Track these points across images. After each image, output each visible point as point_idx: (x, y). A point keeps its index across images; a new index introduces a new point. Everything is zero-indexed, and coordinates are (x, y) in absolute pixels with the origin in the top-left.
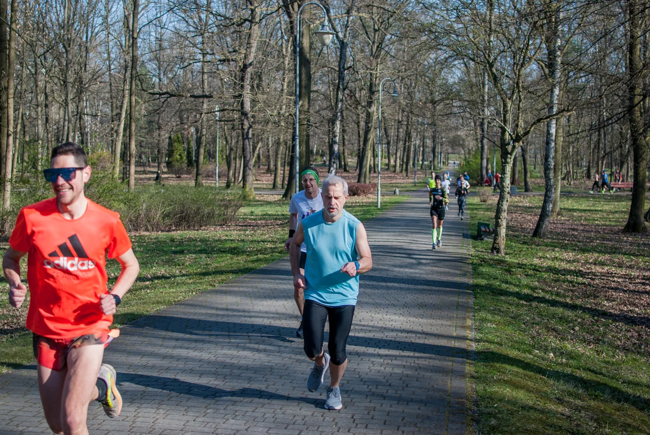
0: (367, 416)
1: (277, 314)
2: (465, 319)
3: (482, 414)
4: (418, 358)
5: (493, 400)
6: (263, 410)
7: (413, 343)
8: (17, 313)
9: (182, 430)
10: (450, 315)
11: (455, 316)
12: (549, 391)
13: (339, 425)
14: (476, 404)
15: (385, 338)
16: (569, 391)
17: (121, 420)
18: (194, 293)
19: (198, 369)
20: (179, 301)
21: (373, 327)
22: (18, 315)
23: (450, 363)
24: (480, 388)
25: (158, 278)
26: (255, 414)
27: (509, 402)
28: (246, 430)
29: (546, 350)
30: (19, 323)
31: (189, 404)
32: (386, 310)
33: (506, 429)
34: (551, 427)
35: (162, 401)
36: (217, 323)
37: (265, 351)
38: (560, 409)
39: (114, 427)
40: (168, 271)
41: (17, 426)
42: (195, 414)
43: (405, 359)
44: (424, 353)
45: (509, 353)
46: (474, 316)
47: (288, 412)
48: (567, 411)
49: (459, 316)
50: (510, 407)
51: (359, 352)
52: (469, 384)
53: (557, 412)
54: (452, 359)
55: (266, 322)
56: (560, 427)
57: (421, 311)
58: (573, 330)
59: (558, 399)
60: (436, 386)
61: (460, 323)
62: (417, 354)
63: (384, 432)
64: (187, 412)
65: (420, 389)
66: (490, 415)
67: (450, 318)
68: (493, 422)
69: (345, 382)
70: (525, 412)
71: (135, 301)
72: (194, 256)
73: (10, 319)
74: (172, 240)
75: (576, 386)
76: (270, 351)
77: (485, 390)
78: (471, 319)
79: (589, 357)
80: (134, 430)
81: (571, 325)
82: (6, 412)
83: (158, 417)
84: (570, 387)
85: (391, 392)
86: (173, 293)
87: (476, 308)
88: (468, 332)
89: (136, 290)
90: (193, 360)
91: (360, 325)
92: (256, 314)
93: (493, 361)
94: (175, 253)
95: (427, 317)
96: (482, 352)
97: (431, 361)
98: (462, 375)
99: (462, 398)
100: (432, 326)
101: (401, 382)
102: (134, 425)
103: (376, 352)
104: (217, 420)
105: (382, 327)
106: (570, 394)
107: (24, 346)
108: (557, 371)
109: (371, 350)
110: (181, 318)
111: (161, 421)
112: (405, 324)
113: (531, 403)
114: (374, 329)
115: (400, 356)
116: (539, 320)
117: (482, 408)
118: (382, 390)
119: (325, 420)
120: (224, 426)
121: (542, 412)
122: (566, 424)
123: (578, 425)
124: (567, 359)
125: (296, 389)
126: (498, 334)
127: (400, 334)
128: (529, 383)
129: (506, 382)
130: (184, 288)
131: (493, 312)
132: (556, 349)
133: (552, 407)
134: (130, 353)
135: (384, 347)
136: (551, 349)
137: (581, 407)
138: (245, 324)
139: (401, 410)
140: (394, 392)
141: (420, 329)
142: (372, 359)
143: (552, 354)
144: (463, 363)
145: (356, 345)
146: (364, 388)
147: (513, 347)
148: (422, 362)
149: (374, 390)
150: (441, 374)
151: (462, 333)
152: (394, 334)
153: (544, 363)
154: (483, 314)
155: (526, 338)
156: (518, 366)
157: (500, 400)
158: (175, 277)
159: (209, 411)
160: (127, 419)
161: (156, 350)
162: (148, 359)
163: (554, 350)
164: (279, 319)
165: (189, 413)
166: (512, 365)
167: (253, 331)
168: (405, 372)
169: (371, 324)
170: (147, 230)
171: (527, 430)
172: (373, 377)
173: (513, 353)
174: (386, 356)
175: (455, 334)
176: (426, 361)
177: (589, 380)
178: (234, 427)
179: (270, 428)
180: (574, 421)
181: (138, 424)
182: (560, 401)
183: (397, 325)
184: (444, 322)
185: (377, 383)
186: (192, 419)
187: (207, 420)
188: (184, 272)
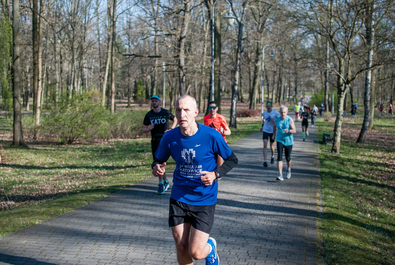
0: (256, 252)
2: (315, 193)
3: (327, 251)
4: (287, 216)
5: (333, 242)
7: (284, 208)
9: (144, 259)
10: (306, 190)
11: (310, 191)
12: (368, 238)
13: (239, 257)
14: (323, 245)
15: (267, 204)
16: (380, 238)
17: (107, 253)
19: (153, 222)
20: (141, 181)
21: (259, 197)
22: (45, 188)
23: (307, 220)
24: (325, 235)
25: (129, 167)
27: (343, 244)
29: (365, 212)
30: (45, 194)
31: (148, 243)
32: (267, 187)
33: (341, 260)
34: (369, 259)
35: (132, 241)
38: (375, 248)
39: (103, 257)
40: (134, 163)
41: (45, 256)
42: (152, 250)
43: (279, 217)
44: (291, 213)
45: (343, 214)
46: (321, 191)
48: (379, 250)
49: (312, 191)
50: (344, 247)
51: (251, 212)
52: (318, 233)
53: (373, 251)
54: (308, 217)
56: (375, 260)
57: (288, 188)
58: (382, 200)
59: (373, 242)
60: (298, 234)
61: (312, 195)
62: (286, 214)
63: (267, 261)
64: (147, 248)
65: (289, 235)
66: (331, 251)
67: (307, 192)
68: (334, 256)
69: (243, 231)
70: (353, 251)
71: (115, 181)
72: (150, 153)
73: (40, 191)
74: (137, 144)
75: (384, 235)
77: (328, 236)
78: (320, 193)
79: (392, 217)
80: (115, 259)
81: (381, 197)
82: (38, 247)
83: (130, 251)
84: (380, 235)
85: (271, 237)
86: (138, 176)
87: (323, 186)
88: (318, 201)
89: (116, 174)
90: (150, 217)
91: (252, 196)
93: (333, 219)
94: (139, 151)
95: (292, 192)
96: (327, 213)
97: (295, 218)
98: (314, 227)
99: (314, 241)
100: (296, 197)
101: (277, 231)
102: (115, 256)
103: (261, 213)
104: (166, 254)
105: (265, 198)
106: (381, 239)
107: (49, 208)
108: (372, 225)
109: (258, 212)
110: (143, 192)
111: (131, 254)
112: (279, 195)
113: (356, 245)
115: (276, 215)
116: (361, 193)
117: (326, 248)
118: (265, 236)
119: (231, 254)
120: (170, 257)
121: (363, 250)
122: (378, 258)
123: (386, 259)
124: (379, 218)
126: (336, 202)
127: (276, 202)
128: (355, 232)
129: (341, 232)
130: (144, 173)
131: (333, 189)
132: (371, 211)
133: (370, 247)
134: (112, 212)
135: (266, 210)
136: (369, 212)
137: (388, 247)
139: (277, 248)
140: (273, 237)
141: (288, 199)
142: (259, 217)
143: (369, 215)
144: (315, 220)
145: (249, 209)
146: (255, 235)
147: (345, 210)
148: (290, 219)
149: (260, 236)
150: (301, 227)
151: (313, 201)
152: (272, 202)
153: (365, 220)
154: (326, 190)
155: (353, 204)
156: (348, 222)
157: (338, 243)
158: (139, 166)
159: (160, 248)
160: (111, 253)
161: (128, 211)
162: (123, 216)
163: (370, 212)
165: (149, 249)
166: (345, 221)
168: (279, 225)
169: (258, 195)
170: (122, 138)
171: (354, 261)
172: (260, 228)
173: (346, 214)
174: (268, 215)
175: (309, 202)
176: (291, 218)
177: (392, 231)
180: (383, 256)
181: (117, 256)
182: (374, 244)
183: (274, 196)
184: (303, 195)
185: (262, 232)
186: (150, 253)
187: (159, 253)
188: (144, 163)
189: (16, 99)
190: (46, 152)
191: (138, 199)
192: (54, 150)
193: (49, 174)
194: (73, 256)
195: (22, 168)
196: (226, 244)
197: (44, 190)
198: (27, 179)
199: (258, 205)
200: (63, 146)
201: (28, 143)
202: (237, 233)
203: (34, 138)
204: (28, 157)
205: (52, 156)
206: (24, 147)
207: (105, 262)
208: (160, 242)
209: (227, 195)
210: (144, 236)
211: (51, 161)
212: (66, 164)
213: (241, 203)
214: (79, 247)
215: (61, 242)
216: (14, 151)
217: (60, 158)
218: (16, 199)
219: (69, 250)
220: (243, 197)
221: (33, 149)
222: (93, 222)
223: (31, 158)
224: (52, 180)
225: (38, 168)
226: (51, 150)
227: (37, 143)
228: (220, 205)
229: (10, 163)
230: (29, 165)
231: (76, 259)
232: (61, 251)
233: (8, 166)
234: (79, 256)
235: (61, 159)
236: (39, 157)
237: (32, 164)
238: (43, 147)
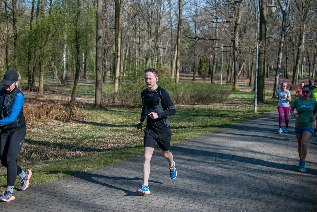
0: (265, 207)
1: (234, 148)
4: (303, 176)
6: (210, 200)
8: (109, 142)
9: (163, 208)
15: (288, 164)
17: (133, 200)
18: (195, 136)
19: (183, 175)
20: (186, 139)
25: (182, 127)
26: (205, 202)
28: (197, 210)
30: (108, 147)
31: (172, 194)
32: (292, 149)
35: (158, 191)
36: (201, 151)
37: (222, 167)
39: (128, 204)
40: (187, 124)
41: (80, 199)
42: (173, 200)
43: (296, 176)
47: (223, 202)
51: (271, 171)
55: (227, 152)
64: (169, 198)
65: (299, 193)
72: (202, 117)
73: (104, 145)
74: (194, 109)
76: (225, 168)
80: (138, 206)
82: (78, 191)
83: (153, 199)
86: (185, 135)
91: (276, 156)
92: (223, 148)
94: (194, 115)
97: (309, 178)
100: (315, 158)
101: (290, 189)
102: (139, 203)
104: (184, 204)
105: (288, 158)
109: (278, 170)
110: (184, 148)
111: (153, 202)
114: (284, 159)
118: (279, 191)
119: (242, 207)
120: (186, 207)
125: (231, 189)
130: (191, 133)
135: (286, 169)
138: (216, 153)
142: (278, 175)
145: (271, 167)
148: (304, 178)
150: (313, 186)
158: (189, 127)
159: (181, 198)
160: (137, 200)
164: (234, 150)
165: (171, 199)
167: (219, 157)
168: (294, 183)
169: (283, 156)
170: (183, 104)
174: (286, 174)
178: (192, 208)
179: (210, 210)
185: (277, 188)
186: (170, 202)
187: (178, 203)
188: (195, 125)
189: (98, 71)
190: (120, 113)
191: (178, 154)
192: (126, 112)
193: (117, 131)
194: (103, 201)
195: (98, 125)
196: (241, 198)
197: (107, 143)
198: (99, 134)
199: (280, 164)
200: (135, 109)
201: (107, 106)
202: (254, 188)
203: (112, 102)
204: (104, 117)
205: (123, 117)
206: (103, 109)
207: (128, 208)
208: (182, 194)
209: (255, 154)
210: (170, 187)
211: (121, 121)
212: (133, 123)
213: (265, 162)
214: (111, 194)
215: (98, 189)
216: (94, 112)
217: (129, 118)
218: (84, 150)
219: (102, 195)
220: (268, 156)
221: (111, 111)
222: (133, 172)
223: (106, 118)
224: (118, 136)
225: (110, 126)
226: (124, 112)
227: (115, 106)
228: (246, 162)
229: (90, 121)
230: (104, 123)
231: (105, 204)
232: (95, 196)
233: (87, 123)
234: (108, 202)
235: (130, 120)
236: (113, 117)
237: (106, 123)
238: (119, 109)
